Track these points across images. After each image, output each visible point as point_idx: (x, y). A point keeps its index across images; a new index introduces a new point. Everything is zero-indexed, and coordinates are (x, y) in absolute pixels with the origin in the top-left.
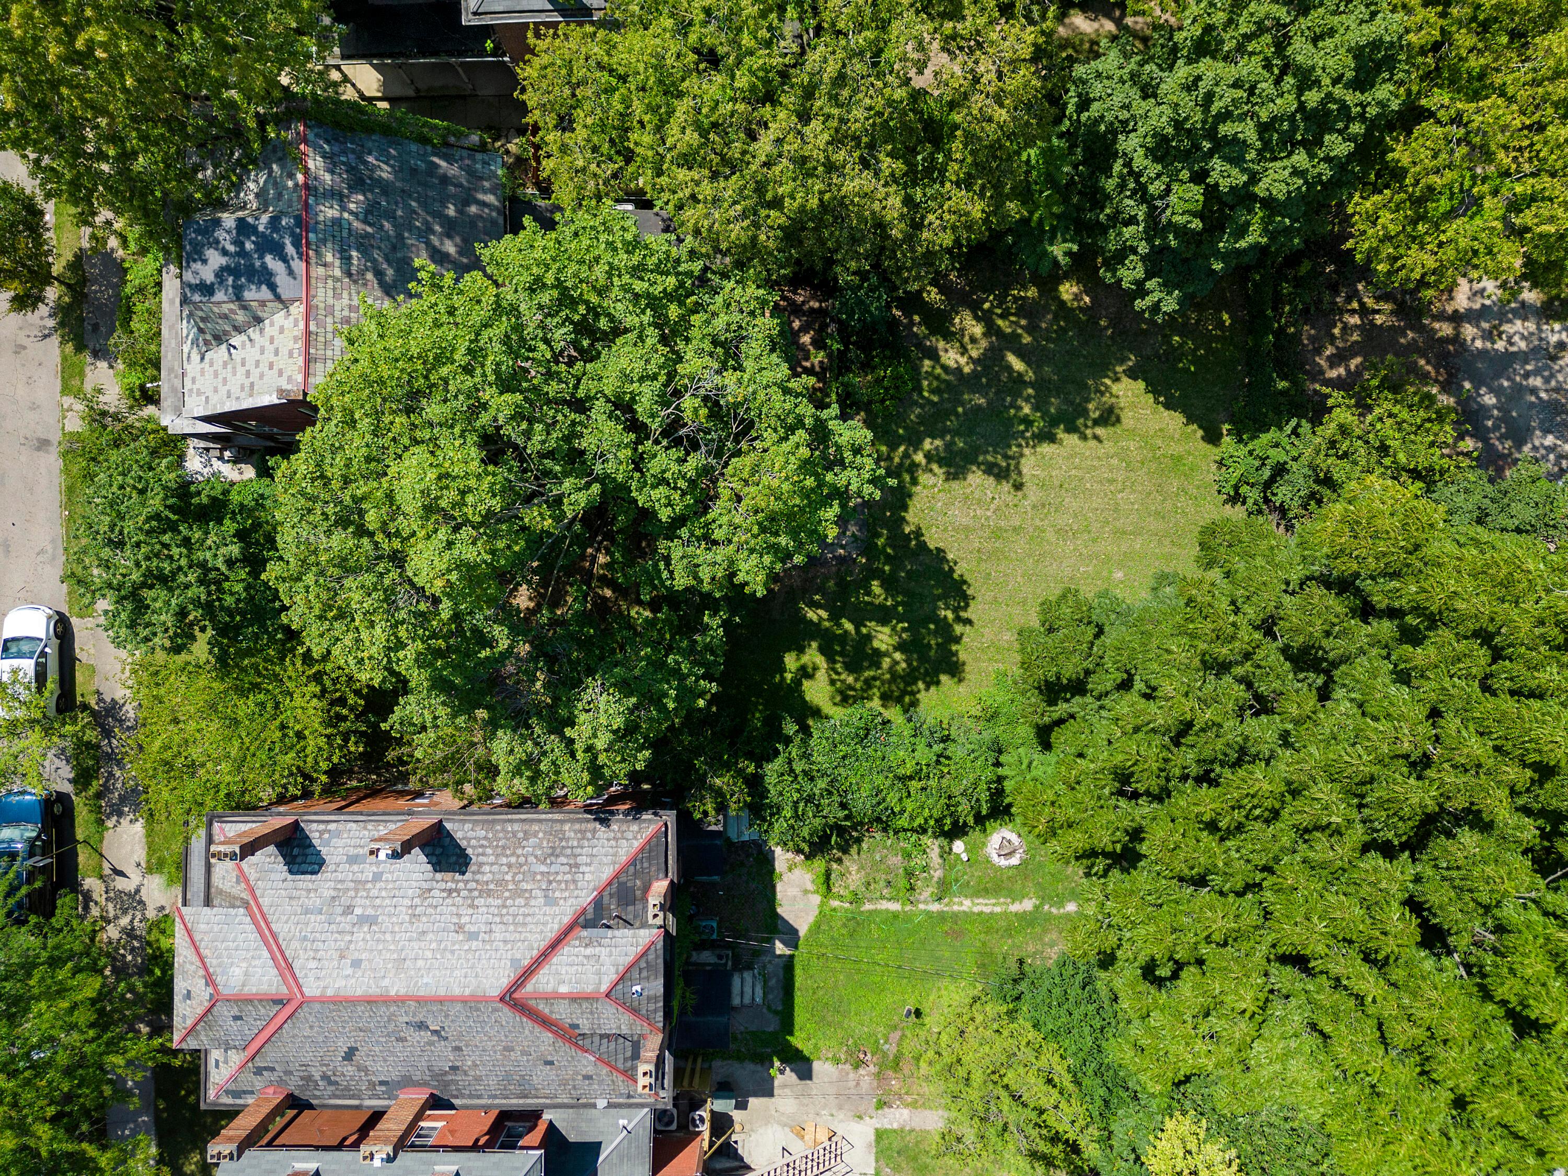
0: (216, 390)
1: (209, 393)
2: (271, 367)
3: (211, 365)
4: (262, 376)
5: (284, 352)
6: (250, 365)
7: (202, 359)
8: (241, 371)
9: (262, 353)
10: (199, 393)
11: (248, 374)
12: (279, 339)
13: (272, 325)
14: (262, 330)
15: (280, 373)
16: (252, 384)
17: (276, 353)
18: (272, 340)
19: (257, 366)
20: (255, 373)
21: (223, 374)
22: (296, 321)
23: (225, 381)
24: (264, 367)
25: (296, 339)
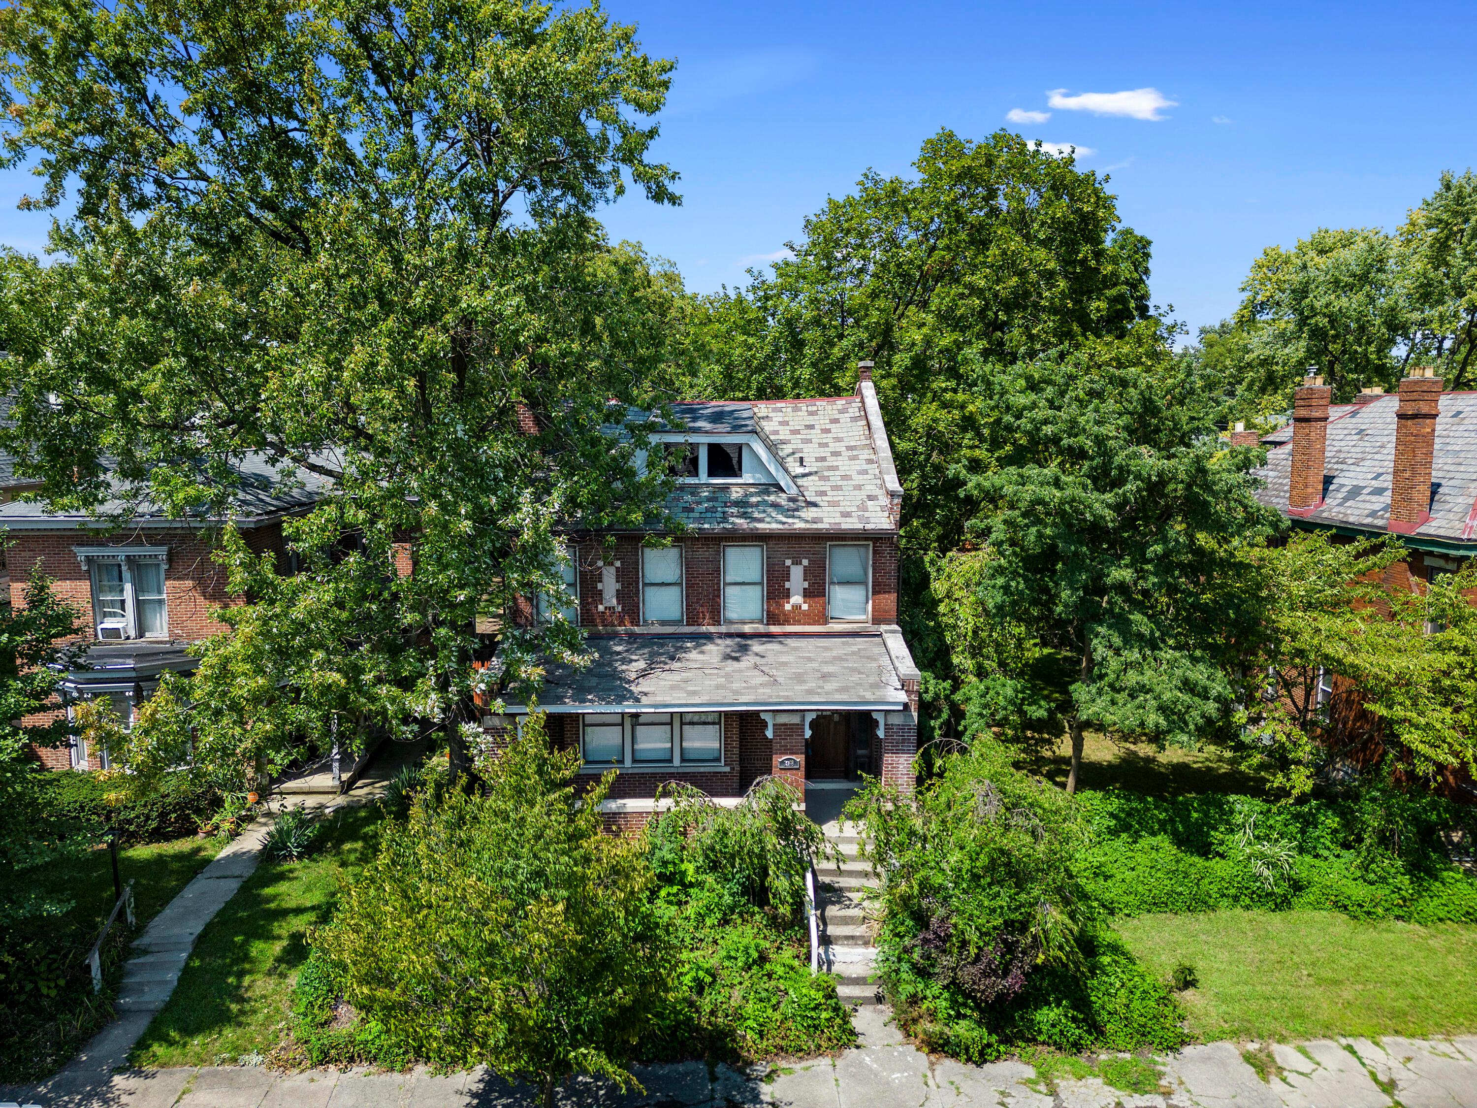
0: (859, 487)
1: (863, 494)
2: (828, 431)
3: (823, 493)
4: (838, 440)
5: (810, 420)
6: (824, 452)
7: (815, 505)
8: (832, 461)
9: (809, 441)
10: (863, 508)
11: (836, 454)
12: (795, 425)
13: (776, 432)
14: (783, 442)
15: (835, 421)
16: (849, 448)
17: (811, 427)
18: (796, 432)
19: (826, 445)
20: (834, 446)
21: (836, 480)
22: (775, 410)
23: (845, 477)
24: (827, 438)
25: (796, 409)
